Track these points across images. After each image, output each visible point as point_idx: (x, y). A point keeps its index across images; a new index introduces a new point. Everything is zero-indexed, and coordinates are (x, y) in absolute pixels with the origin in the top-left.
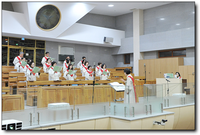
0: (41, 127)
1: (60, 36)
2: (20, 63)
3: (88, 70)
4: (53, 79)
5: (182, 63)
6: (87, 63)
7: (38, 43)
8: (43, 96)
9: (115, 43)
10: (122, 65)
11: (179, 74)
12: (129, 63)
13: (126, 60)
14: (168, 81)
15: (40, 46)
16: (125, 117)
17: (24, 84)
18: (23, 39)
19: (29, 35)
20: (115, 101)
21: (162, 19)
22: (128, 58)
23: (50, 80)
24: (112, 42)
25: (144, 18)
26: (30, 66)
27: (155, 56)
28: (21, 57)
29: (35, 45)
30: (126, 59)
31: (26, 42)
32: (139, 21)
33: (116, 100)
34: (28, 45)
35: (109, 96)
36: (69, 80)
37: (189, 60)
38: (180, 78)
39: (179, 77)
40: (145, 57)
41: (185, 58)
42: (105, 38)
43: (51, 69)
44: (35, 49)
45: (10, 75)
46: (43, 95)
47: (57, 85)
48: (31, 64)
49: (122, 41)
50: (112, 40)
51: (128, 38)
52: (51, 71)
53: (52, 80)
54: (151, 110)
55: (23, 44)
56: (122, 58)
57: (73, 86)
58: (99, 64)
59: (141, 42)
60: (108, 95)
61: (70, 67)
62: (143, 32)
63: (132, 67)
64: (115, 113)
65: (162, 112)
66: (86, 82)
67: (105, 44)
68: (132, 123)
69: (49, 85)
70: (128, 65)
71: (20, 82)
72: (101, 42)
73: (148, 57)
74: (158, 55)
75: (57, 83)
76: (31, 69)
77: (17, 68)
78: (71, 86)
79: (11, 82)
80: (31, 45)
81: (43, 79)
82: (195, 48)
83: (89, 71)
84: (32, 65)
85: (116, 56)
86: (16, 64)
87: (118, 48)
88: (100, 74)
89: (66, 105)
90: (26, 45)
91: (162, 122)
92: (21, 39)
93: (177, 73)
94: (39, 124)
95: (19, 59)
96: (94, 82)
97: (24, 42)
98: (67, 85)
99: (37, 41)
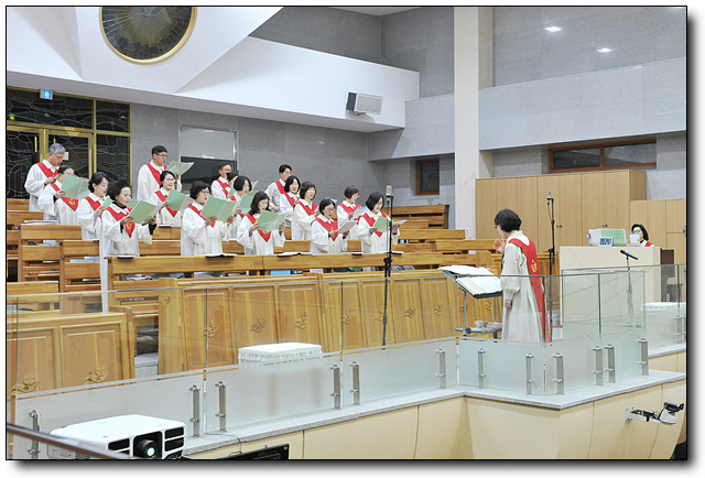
0: (240, 442)
1: (190, 86)
2: (56, 188)
3: (320, 216)
4: (200, 249)
5: (640, 192)
6: (311, 192)
7: (104, 113)
8: (183, 318)
9: (387, 117)
10: (407, 198)
11: (643, 229)
12: (436, 191)
13: (422, 179)
14: (628, 255)
15: (112, 123)
16: (529, 393)
17: (85, 269)
18: (47, 95)
19: (75, 77)
20: (464, 332)
21: (553, 29)
22: (430, 171)
23: (186, 253)
24: (378, 111)
25: (494, 24)
26: (113, 198)
27: (537, 165)
28: (54, 165)
29: (91, 121)
30: (422, 176)
31: (56, 108)
32: (480, 33)
33: (468, 331)
34: (66, 117)
35: (411, 313)
36: (258, 254)
37: (665, 180)
38: (648, 245)
39: (645, 242)
40: (498, 168)
41: (651, 174)
42: (352, 97)
43: (189, 210)
44: (92, 136)
45: (25, 235)
46: (182, 311)
47: (216, 274)
48: (119, 193)
49: (410, 109)
50: (376, 105)
51: (436, 100)
52: (190, 220)
53: (196, 255)
54: (612, 366)
55: (47, 115)
56: (408, 174)
57: (275, 276)
58: (348, 194)
59: (483, 115)
60: (407, 309)
61: (261, 203)
62: (492, 76)
63: (447, 206)
64: (482, 379)
65: (645, 373)
66: (318, 262)
67: (349, 118)
68: (565, 417)
69: (189, 275)
70: (429, 200)
71: (72, 261)
72: (336, 111)
73: (508, 169)
74: (547, 161)
75: (218, 265)
76: (117, 210)
77: (46, 206)
78: (267, 278)
79: (30, 263)
80: (78, 118)
81: (158, 248)
82: (686, 138)
83: (325, 220)
84: (122, 195)
85: (384, 165)
86: (37, 189)
87: (394, 133)
88: (366, 231)
89: (311, 353)
90: (59, 117)
91: (666, 411)
92: (38, 94)
93: (635, 226)
94: (223, 430)
95: (47, 172)
96: (388, 261)
97: (49, 107)
98: (253, 273)
99: (102, 104)
